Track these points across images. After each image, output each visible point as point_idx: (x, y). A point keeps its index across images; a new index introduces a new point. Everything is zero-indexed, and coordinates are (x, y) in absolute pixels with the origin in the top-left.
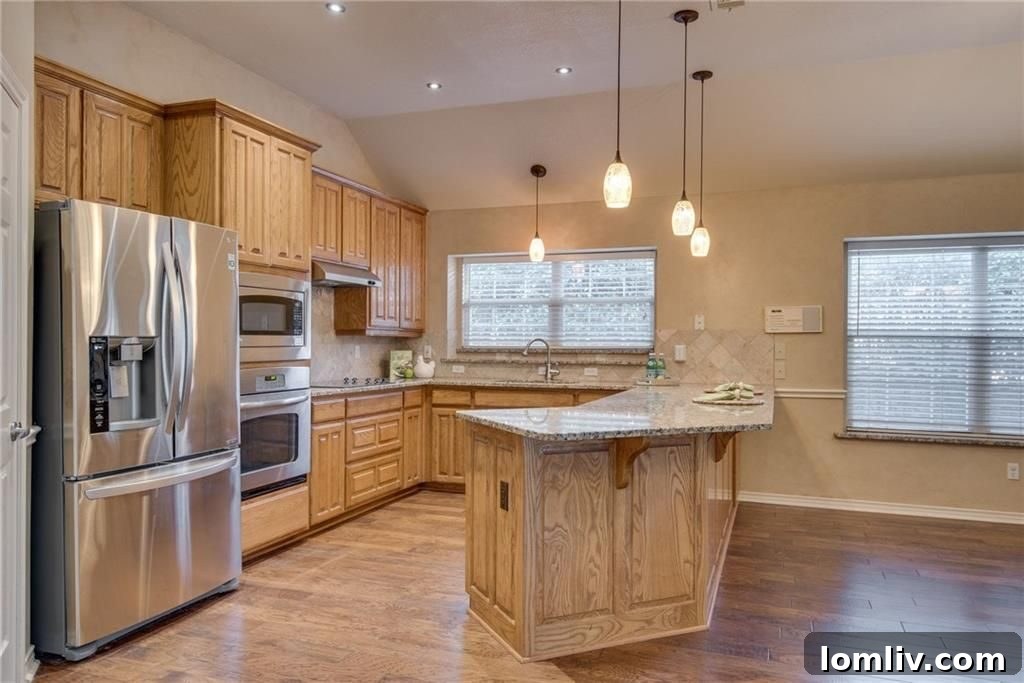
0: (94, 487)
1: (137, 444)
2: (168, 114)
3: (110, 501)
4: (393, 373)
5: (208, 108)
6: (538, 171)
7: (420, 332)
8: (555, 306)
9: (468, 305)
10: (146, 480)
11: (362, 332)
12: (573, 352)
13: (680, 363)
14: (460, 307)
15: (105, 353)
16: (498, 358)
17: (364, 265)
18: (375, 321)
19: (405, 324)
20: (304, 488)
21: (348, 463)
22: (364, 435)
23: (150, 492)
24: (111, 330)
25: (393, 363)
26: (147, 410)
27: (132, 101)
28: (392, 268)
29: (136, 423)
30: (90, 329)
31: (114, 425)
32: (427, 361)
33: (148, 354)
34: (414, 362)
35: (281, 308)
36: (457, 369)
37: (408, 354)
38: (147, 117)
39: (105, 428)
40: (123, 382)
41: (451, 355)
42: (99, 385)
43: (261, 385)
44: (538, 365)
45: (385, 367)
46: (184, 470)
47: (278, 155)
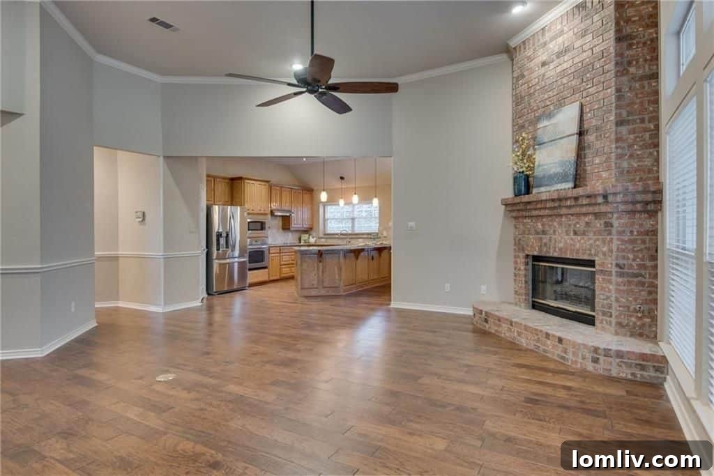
0: (217, 261)
1: (226, 253)
2: (232, 179)
3: (220, 264)
4: (302, 241)
5: (240, 178)
6: (342, 178)
7: (311, 229)
8: (353, 219)
9: (328, 219)
10: (228, 261)
11: (289, 229)
12: (356, 234)
13: (385, 237)
14: (325, 220)
15: (219, 235)
16: (337, 236)
17: (289, 209)
18: (293, 225)
19: (305, 226)
20: (267, 270)
21: (281, 265)
22: (286, 258)
23: (228, 263)
24: (220, 231)
25: (303, 238)
26: (227, 247)
27: (224, 178)
28: (299, 208)
29: (225, 249)
30: (216, 230)
31: (221, 249)
32: (313, 237)
33: (227, 235)
34: (309, 238)
35: (259, 224)
36: (323, 240)
37: (307, 236)
38: (227, 181)
39: (219, 250)
40: (222, 241)
41: (321, 235)
42: (218, 240)
43: (254, 243)
44: (345, 238)
45: (300, 239)
46: (236, 260)
47: (258, 186)
